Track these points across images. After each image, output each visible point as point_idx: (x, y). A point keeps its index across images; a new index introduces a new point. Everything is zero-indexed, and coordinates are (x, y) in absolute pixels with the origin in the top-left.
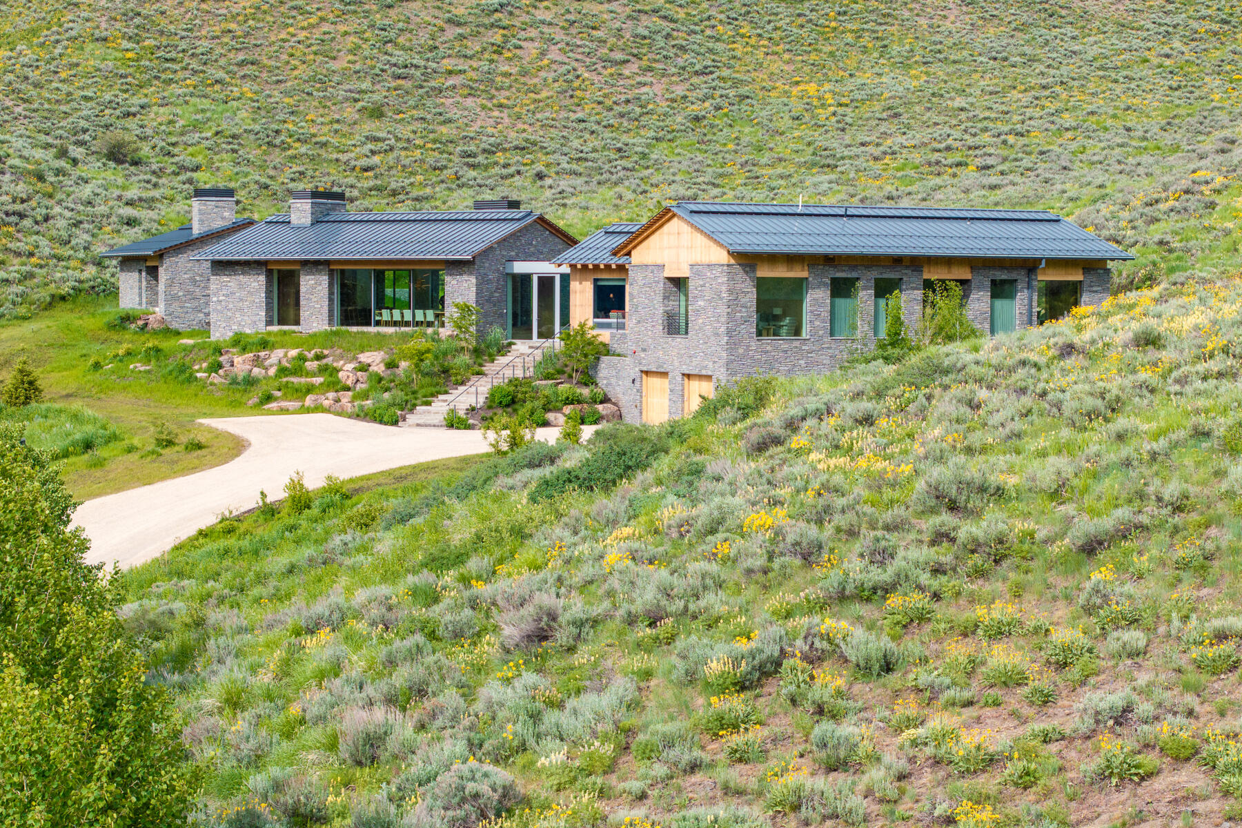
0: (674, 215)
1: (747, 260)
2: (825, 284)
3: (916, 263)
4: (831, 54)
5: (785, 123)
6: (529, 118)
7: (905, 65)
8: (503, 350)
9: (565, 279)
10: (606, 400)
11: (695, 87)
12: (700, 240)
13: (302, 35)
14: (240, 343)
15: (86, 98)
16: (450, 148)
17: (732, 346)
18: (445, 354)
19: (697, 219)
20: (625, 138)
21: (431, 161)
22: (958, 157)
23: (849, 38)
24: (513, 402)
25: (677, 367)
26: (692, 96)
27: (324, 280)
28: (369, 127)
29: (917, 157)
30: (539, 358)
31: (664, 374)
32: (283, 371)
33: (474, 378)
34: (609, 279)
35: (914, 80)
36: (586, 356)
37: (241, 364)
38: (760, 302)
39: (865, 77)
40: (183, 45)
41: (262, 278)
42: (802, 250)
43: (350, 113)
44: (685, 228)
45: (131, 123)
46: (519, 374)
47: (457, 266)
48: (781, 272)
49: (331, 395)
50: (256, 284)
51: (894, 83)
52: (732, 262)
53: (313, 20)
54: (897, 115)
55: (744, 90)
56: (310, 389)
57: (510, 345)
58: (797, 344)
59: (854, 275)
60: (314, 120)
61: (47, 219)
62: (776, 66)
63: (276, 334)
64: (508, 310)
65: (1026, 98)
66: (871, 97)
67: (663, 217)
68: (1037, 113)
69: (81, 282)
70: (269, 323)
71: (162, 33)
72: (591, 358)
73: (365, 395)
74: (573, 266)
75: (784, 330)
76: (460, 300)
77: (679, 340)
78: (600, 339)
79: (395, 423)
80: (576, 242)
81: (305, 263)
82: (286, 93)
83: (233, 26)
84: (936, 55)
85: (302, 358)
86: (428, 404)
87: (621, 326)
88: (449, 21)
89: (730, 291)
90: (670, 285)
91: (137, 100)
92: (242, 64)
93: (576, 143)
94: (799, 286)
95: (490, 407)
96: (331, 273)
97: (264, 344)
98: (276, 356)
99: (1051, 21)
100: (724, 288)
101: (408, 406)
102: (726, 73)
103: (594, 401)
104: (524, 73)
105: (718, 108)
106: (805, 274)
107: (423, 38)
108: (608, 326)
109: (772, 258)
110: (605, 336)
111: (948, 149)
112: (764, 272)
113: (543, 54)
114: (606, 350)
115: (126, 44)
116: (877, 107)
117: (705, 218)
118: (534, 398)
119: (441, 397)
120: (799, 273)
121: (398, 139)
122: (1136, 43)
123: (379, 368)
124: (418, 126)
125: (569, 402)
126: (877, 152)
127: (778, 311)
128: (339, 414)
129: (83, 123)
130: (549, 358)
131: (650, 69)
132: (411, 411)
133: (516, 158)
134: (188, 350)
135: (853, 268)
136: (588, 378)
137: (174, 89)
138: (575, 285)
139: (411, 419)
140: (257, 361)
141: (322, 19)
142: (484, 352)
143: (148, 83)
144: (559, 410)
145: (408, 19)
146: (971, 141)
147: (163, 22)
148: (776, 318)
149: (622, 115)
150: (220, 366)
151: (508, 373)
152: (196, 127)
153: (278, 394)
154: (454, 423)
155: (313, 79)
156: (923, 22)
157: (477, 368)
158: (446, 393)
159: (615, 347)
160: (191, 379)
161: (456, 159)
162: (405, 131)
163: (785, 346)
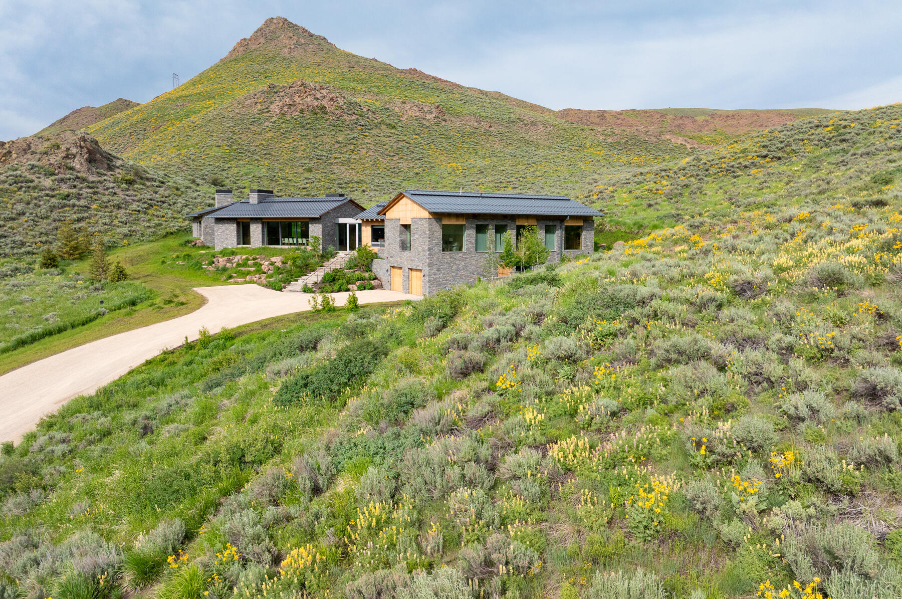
0: (404, 196)
1: (438, 216)
2: (473, 227)
3: (513, 217)
4: (460, 154)
5: (446, 175)
6: (361, 173)
7: (484, 158)
8: (333, 255)
9: (360, 225)
10: (375, 278)
11: (416, 164)
12: (416, 207)
13: (287, 145)
14: (224, 253)
15: (210, 165)
16: (334, 182)
17: (431, 256)
18: (308, 257)
19: (415, 198)
20: (393, 179)
21: (326, 186)
22: (505, 185)
23: (465, 149)
24: (334, 280)
25: (406, 265)
26: (415, 166)
27: (260, 226)
28: (307, 175)
29: (491, 185)
30: (347, 259)
31: (400, 268)
32: (239, 265)
33: (318, 268)
34: (378, 226)
35: (487, 162)
36: (367, 259)
37: (222, 262)
38: (443, 235)
39: (472, 161)
40: (246, 148)
41: (235, 225)
42: (464, 211)
43: (300, 170)
44: (409, 202)
45: (224, 173)
46: (338, 267)
47: (314, 220)
48: (453, 222)
49: (257, 276)
50: (233, 227)
51: (480, 163)
52: (431, 217)
53: (291, 141)
54: (482, 172)
55: (432, 165)
56: (248, 273)
57: (337, 253)
58: (460, 255)
59: (486, 223)
60: (288, 173)
61: (174, 203)
62: (443, 158)
63: (240, 249)
64: (337, 239)
65: (524, 167)
66: (473, 167)
67: (400, 197)
68: (528, 172)
69: (180, 227)
70: (238, 244)
71: (239, 144)
72: (369, 260)
73: (271, 276)
74: (363, 220)
75: (454, 249)
76: (315, 235)
77: (406, 253)
78: (373, 251)
79: (280, 290)
80: (365, 210)
81: (252, 219)
82: (280, 164)
83: (263, 142)
84: (494, 154)
85: (248, 259)
86: (297, 280)
87: (383, 246)
88: (336, 142)
89: (430, 231)
90: (402, 228)
91: (227, 166)
92: (265, 154)
93: (377, 181)
94: (461, 228)
95: (323, 282)
96: (263, 224)
97: (233, 253)
98: (237, 259)
99: (529, 145)
100: (427, 229)
101: (287, 282)
102: (426, 160)
103: (370, 279)
104: (361, 159)
105: (424, 170)
106: (464, 223)
107: (328, 147)
108: (377, 245)
109: (449, 215)
110: (376, 249)
111: (501, 182)
112: (446, 222)
113: (367, 153)
114: (376, 256)
115: (227, 148)
116: (476, 170)
117: (418, 197)
118: (344, 278)
119: (303, 277)
120: (461, 222)
121: (316, 179)
122: (554, 152)
123: (279, 264)
124: (324, 175)
125: (358, 280)
126: (477, 183)
127: (451, 240)
128: (259, 284)
129: (207, 173)
130: (351, 260)
131: (402, 158)
132: (289, 284)
133: (356, 185)
134: (202, 255)
135: (486, 220)
136: (368, 268)
137: (241, 162)
138: (363, 228)
139: (288, 288)
140: (229, 261)
141: (294, 141)
142: (325, 256)
143: (233, 160)
144: (354, 283)
145: (322, 142)
146: (508, 180)
147: (240, 141)
148: (451, 243)
149: (392, 172)
150: (213, 263)
151: (333, 267)
152: (246, 174)
153: (235, 275)
154: (306, 290)
155: (289, 159)
156: (488, 145)
157: (321, 264)
158: (306, 275)
159: (380, 255)
160: (200, 268)
161: (335, 185)
162: (319, 176)
163: (455, 256)
